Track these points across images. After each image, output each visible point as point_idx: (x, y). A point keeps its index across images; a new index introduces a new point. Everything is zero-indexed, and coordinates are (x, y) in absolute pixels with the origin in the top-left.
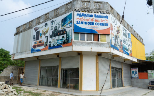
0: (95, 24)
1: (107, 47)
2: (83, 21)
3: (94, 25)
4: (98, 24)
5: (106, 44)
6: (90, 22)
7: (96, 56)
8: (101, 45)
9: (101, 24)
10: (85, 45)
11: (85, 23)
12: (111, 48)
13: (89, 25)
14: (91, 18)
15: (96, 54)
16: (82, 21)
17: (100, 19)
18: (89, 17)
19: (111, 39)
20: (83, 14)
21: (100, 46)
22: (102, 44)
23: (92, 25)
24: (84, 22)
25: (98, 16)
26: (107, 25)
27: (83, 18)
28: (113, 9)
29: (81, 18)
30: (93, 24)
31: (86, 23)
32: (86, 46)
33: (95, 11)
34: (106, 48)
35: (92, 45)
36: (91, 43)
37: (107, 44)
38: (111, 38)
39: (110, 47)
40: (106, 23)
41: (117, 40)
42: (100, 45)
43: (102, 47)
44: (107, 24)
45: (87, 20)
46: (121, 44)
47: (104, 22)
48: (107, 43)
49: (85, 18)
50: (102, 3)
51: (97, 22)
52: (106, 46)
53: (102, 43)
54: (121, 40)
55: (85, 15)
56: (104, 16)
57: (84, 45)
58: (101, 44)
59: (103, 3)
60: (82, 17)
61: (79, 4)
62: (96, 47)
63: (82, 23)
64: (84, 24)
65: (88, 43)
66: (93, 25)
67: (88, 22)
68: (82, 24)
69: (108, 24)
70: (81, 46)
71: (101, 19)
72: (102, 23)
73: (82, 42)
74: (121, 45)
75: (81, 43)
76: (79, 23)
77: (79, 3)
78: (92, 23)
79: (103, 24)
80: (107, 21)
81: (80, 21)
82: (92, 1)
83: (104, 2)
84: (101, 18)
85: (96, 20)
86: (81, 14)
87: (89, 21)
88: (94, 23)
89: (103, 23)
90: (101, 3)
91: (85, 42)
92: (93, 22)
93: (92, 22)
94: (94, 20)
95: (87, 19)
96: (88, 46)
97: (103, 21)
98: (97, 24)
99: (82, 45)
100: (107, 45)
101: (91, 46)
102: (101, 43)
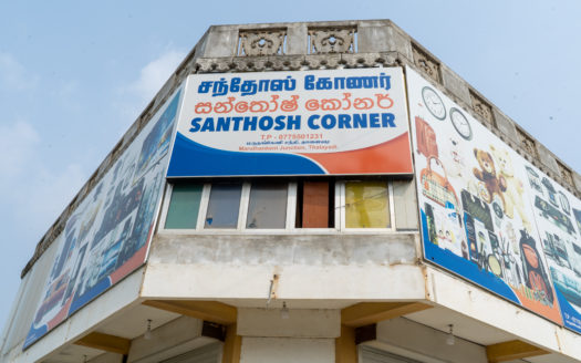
0: (304, 122)
1: (398, 263)
2: (234, 114)
3: (298, 127)
4: (329, 122)
5: (388, 239)
6: (274, 116)
7: (339, 344)
8: (351, 248)
9: (344, 121)
10: (235, 253)
11: (242, 123)
12: (430, 270)
13: (266, 133)
14: (284, 95)
15: (337, 333)
16: (225, 116)
17: (341, 98)
18: (270, 93)
19: (429, 208)
20: (235, 82)
21: (346, 260)
22: (359, 240)
23: (285, 131)
24: (237, 120)
25: (325, 84)
26: (389, 120)
27: (232, 99)
28: (438, 64)
29: (223, 99)
30: (295, 122)
31: (250, 124)
32: (237, 261)
33: (315, 61)
34: (386, 270)
35: (279, 250)
36: (279, 238)
37: (398, 238)
38: (423, 200)
39: (418, 263)
40: (380, 111)
41: (489, 227)
42: (345, 248)
43: (360, 260)
44: (384, 116)
45: (257, 107)
46: (534, 263)
47: (366, 107)
48: (392, 231)
49: (249, 99)
50: (355, 27)
51: (322, 113)
52: (388, 256)
53: (357, 238)
54: (523, 233)
55: (249, 83)
56: (365, 78)
57: (223, 259)
58: (350, 243)
59: (362, 25)
60: (230, 94)
61: (225, 44)
62: (311, 263)
63: (223, 124)
64: (236, 128)
65: (257, 245)
66: (294, 131)
67: (260, 116)
68: (226, 128)
69: (392, 117)
70: (204, 261)
71: (347, 96)
72: (351, 112)
73: (215, 237)
74: (530, 267)
75: (209, 245)
76: (209, 125)
77: (228, 39)
78: (285, 121)
79: (360, 121)
80: (385, 103)
81: (216, 117)
82: (301, 23)
83: (370, 21)
84: (346, 90)
85: (312, 104)
86: (222, 83)
87: (267, 114)
88: (298, 118)
89: (361, 113)
90: (353, 28)
91: (234, 238)
92: (294, 114)
93: (287, 114)
94: (301, 103)
95: (254, 103)
96: (254, 261)
97: (361, 101)
98: (317, 122)
99: (214, 259)
100: (398, 250)
101: (270, 262)
102: (347, 237)
